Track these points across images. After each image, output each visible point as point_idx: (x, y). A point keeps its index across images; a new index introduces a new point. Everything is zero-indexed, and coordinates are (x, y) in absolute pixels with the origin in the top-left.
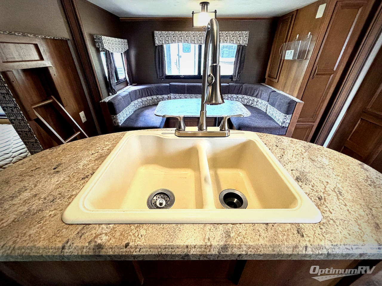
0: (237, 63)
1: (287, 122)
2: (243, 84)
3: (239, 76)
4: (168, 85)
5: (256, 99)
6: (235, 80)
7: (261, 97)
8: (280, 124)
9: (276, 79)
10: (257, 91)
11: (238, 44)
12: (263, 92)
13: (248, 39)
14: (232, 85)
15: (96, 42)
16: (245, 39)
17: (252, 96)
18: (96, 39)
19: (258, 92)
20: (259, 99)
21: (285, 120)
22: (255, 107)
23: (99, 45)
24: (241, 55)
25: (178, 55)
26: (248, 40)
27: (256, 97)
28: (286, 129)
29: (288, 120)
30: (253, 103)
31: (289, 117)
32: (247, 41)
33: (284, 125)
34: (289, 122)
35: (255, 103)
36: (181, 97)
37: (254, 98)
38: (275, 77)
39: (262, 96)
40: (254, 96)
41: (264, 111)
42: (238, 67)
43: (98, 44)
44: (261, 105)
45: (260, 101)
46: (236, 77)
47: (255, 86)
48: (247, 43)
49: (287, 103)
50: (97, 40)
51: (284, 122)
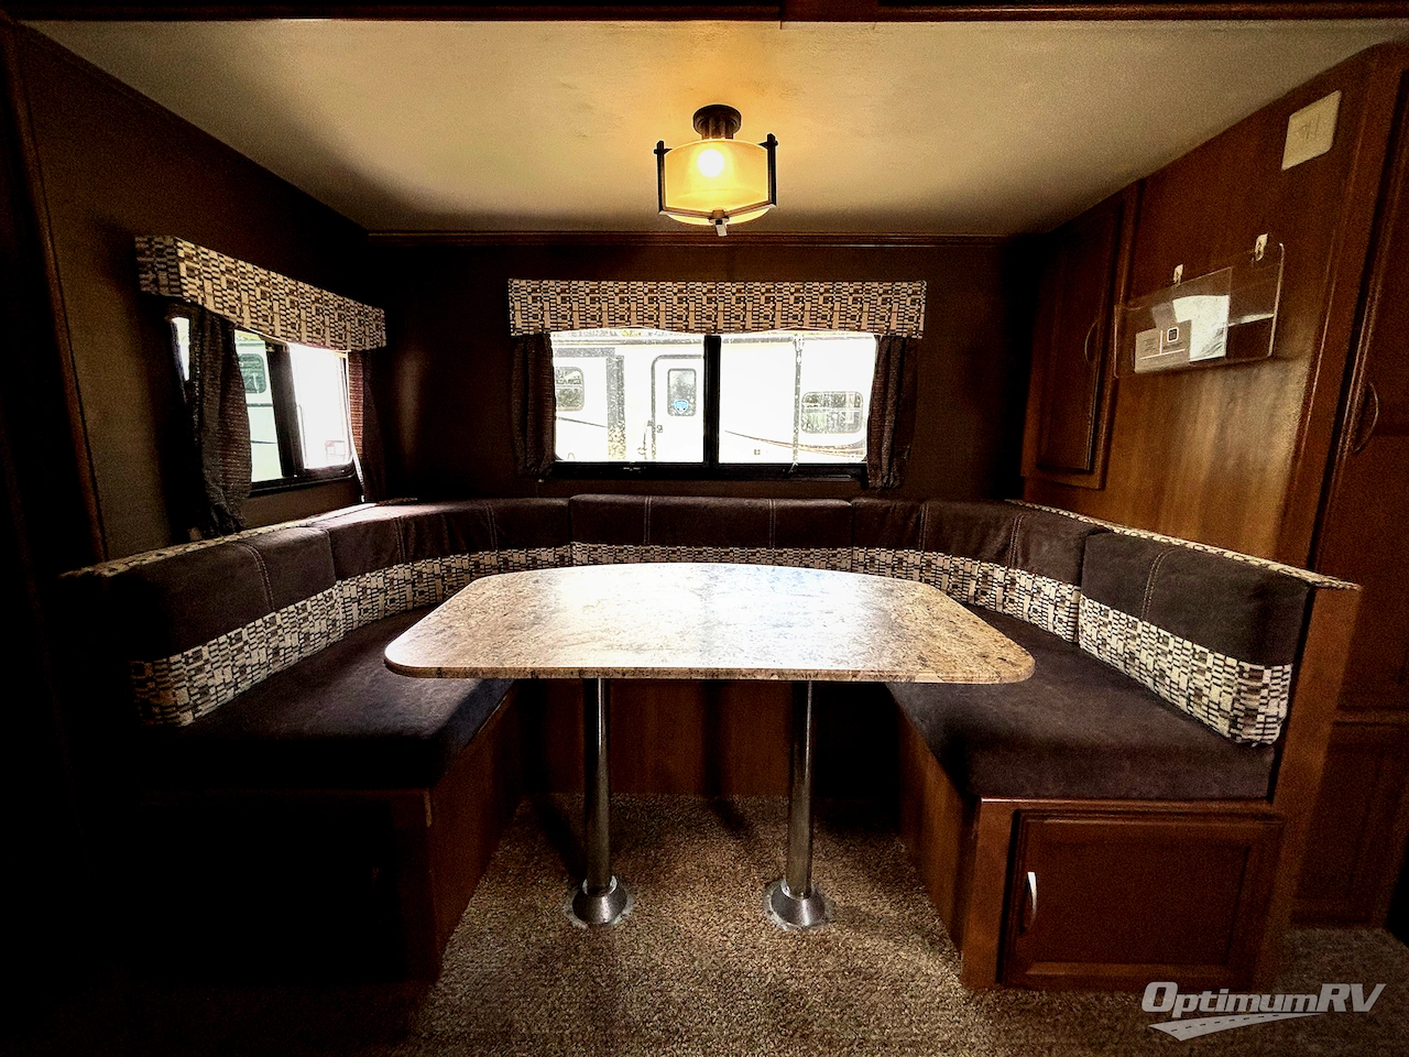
0: (884, 409)
1: (1272, 710)
2: (922, 501)
3: (895, 468)
4: (561, 502)
5: (999, 574)
6: (879, 483)
7: (1026, 560)
8: (1222, 726)
9: (1091, 472)
10: (998, 529)
11: (881, 330)
12: (1034, 538)
13: (923, 310)
14: (866, 507)
15: (143, 265)
16: (912, 312)
17: (976, 555)
18: (142, 253)
19: (1008, 538)
20: (1016, 573)
21: (1254, 701)
22: (1000, 609)
23: (156, 281)
24: (900, 375)
25: (651, 424)
26: (922, 315)
27: (1000, 558)
28: (1269, 758)
29: (1274, 702)
30: (984, 593)
31: (1276, 677)
32: (921, 321)
33: (1252, 733)
34: (1283, 714)
35: (999, 590)
36: (595, 555)
37: (986, 566)
38: (1086, 466)
39: (1032, 556)
40: (987, 555)
41: (1062, 631)
42: (887, 429)
43: (151, 276)
44: (1036, 603)
45: (1024, 579)
46: (885, 472)
47: (989, 510)
48: (921, 329)
49: (1247, 594)
50: (150, 256)
51: (1251, 714)
